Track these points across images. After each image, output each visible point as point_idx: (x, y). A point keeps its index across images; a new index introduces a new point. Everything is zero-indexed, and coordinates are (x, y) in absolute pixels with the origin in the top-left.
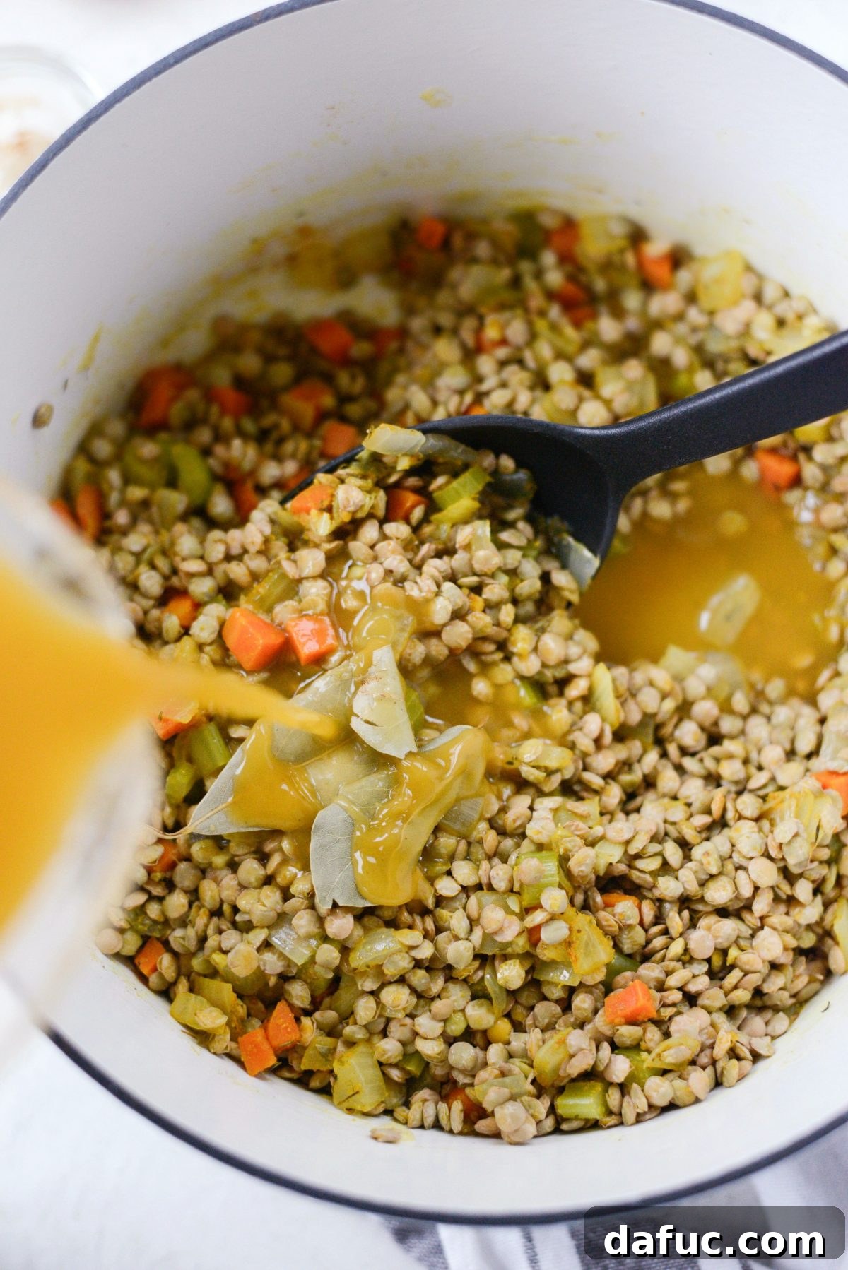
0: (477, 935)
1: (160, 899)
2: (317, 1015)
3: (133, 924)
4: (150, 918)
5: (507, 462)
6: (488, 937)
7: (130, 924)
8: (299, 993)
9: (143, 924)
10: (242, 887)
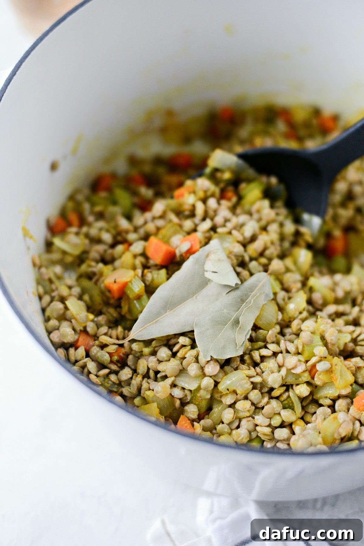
0: (283, 371)
1: (116, 373)
2: (202, 422)
3: (103, 382)
4: (111, 381)
5: (274, 180)
6: (289, 371)
7: (101, 382)
8: (192, 410)
9: (108, 383)
10: (160, 362)
